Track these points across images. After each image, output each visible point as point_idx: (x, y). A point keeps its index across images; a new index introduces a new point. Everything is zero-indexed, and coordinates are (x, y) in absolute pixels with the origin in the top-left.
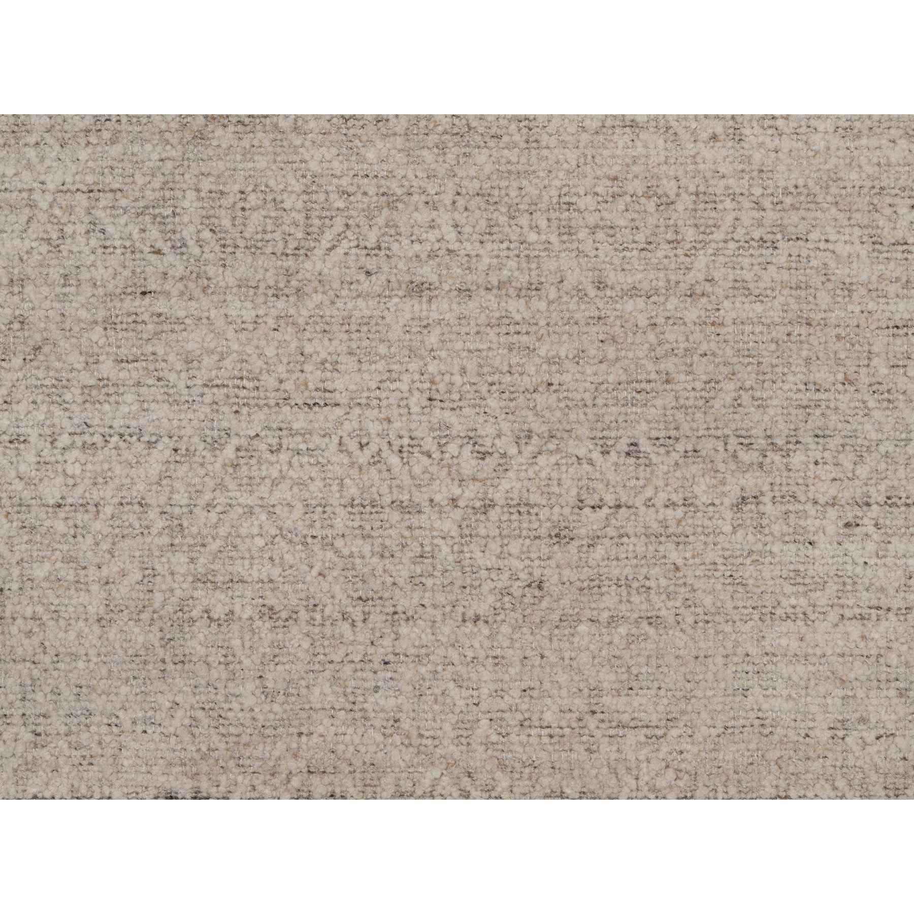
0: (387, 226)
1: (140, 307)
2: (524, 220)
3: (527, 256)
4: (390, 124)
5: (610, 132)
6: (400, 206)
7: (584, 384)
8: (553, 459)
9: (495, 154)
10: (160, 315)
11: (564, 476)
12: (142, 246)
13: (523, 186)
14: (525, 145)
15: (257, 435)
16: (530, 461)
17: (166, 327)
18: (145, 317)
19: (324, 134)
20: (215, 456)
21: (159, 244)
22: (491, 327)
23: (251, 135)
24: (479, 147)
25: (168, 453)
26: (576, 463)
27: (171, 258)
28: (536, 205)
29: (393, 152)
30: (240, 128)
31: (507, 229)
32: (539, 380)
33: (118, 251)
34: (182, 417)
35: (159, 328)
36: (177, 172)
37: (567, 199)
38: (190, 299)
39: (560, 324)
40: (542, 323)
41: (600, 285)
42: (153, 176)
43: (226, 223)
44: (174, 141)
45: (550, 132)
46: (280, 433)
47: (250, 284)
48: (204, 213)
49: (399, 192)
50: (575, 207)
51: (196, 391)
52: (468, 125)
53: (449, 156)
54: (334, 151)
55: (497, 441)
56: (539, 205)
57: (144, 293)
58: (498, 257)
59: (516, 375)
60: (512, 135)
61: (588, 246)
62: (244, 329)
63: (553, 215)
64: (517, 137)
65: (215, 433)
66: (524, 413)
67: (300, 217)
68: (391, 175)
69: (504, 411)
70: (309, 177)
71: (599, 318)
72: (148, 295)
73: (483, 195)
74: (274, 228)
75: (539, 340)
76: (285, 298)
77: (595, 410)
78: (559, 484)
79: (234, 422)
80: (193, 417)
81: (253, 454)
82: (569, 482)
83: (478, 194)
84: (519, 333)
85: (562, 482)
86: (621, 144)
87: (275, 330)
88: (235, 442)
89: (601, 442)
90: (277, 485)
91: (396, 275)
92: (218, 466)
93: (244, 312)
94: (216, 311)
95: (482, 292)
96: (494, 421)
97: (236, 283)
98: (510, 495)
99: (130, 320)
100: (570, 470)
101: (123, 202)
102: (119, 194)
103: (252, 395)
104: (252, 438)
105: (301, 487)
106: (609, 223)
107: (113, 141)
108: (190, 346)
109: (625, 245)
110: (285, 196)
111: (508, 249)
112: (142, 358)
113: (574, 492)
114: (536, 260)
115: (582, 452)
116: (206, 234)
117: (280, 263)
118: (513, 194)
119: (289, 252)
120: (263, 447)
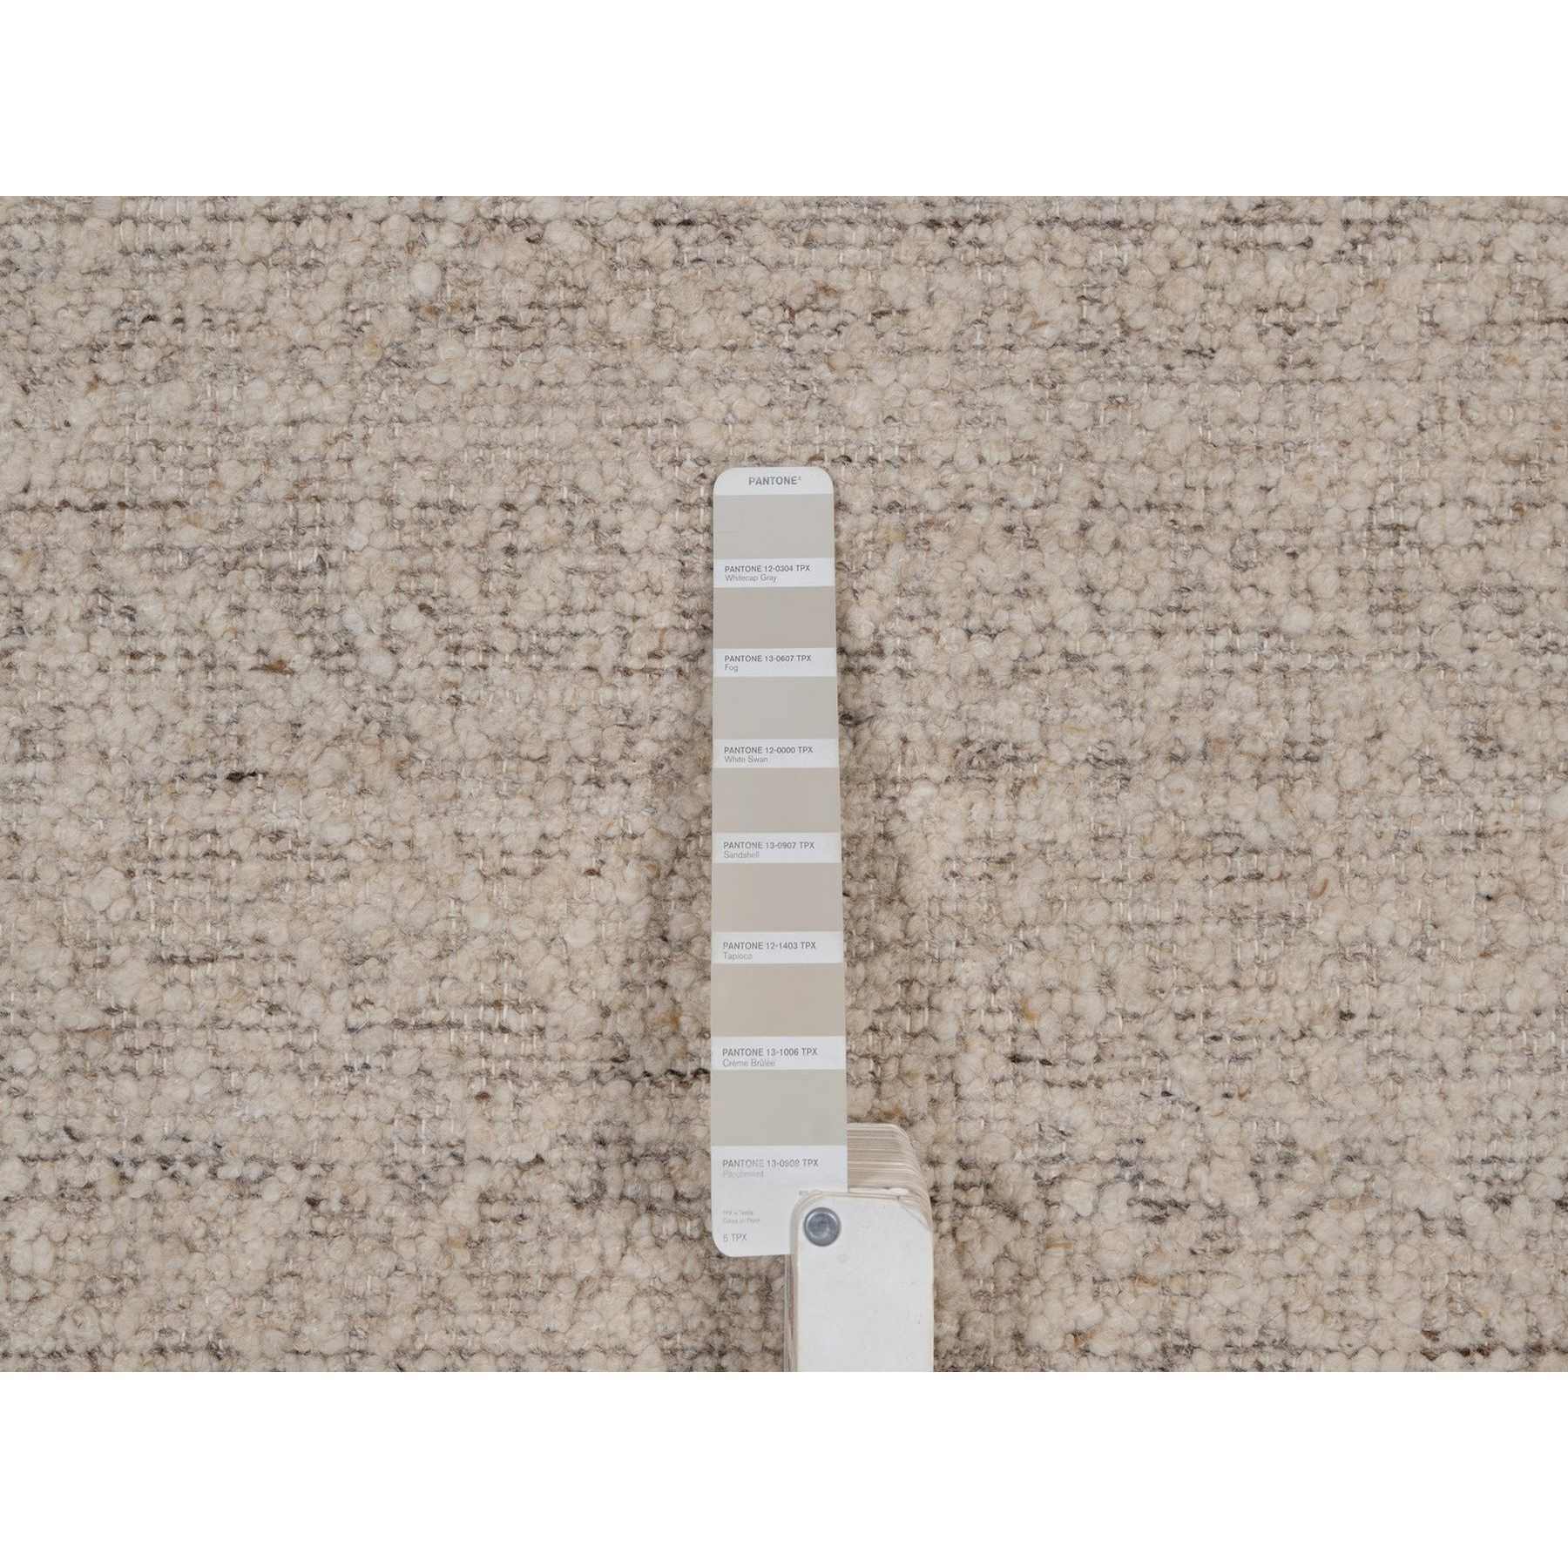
0: (901, 591)
1: (225, 814)
2: (1275, 576)
3: (1283, 670)
4: (912, 321)
5: (1508, 337)
6: (938, 538)
7: (1439, 1014)
8: (1355, 1222)
9: (1195, 398)
10: (278, 835)
11: (1386, 1267)
12: (234, 651)
13: (1271, 482)
14: (1278, 375)
15: (539, 1160)
16: (1292, 1228)
17: (292, 869)
18: (240, 842)
19: (733, 348)
20: (423, 1218)
21: (282, 647)
22: (1185, 862)
23: (536, 355)
24: (1151, 380)
25: (291, 1210)
26: (1418, 1230)
27: (311, 683)
28: (1308, 531)
29: (920, 396)
30: (505, 336)
31: (1229, 598)
32: (1317, 1005)
33: (170, 666)
34: (333, 1111)
35: (278, 870)
36: (333, 453)
37: (1390, 516)
38: (361, 792)
39: (1374, 851)
40: (1324, 848)
41: (1483, 745)
42: (267, 463)
43: (465, 587)
44: (328, 373)
45: (1345, 338)
46: (601, 1152)
47: (524, 750)
48: (405, 563)
49: (934, 501)
50: (1411, 536)
51: (372, 1040)
52: (1121, 321)
53: (1072, 404)
54: (759, 394)
55: (1199, 1172)
56: (1316, 534)
57: (236, 778)
58: (1202, 671)
59: (1253, 994)
60: (1241, 349)
61: (1449, 644)
62: (506, 871)
63: (1354, 559)
64: (1255, 354)
65: (424, 1155)
66: (1275, 1094)
67: (664, 573)
68: (911, 457)
69: (1219, 1090)
70: (688, 463)
71: (1479, 835)
72: (247, 783)
73: (1162, 508)
74: (593, 600)
75: (1313, 895)
76: (619, 787)
77: (1471, 1085)
78: (1372, 1290)
79: (476, 1127)
80: (362, 1112)
81: (527, 1210)
82: (1400, 1284)
83: (1149, 506)
84: (1258, 877)
85: (1382, 1284)
86: (1537, 368)
87: (591, 872)
88: (477, 1178)
89: (1487, 1171)
90: (591, 1297)
91: (924, 723)
92: (429, 1245)
93: (506, 827)
94: (431, 824)
95: (1160, 768)
96: (1192, 1116)
97: (488, 746)
98: (1234, 1320)
99: (197, 849)
100: (1403, 1249)
101: (187, 536)
102: (176, 514)
103: (526, 1048)
104: (522, 1168)
105: (658, 1300)
106: (1505, 579)
107: (165, 373)
108: (360, 920)
109: (1550, 636)
110: (626, 513)
111: (1231, 650)
112: (229, 951)
113: (1414, 1310)
114: (1305, 679)
115: (1436, 1202)
116: (410, 619)
117: (607, 694)
118: (1245, 503)
119: (633, 663)
120: (554, 1192)
